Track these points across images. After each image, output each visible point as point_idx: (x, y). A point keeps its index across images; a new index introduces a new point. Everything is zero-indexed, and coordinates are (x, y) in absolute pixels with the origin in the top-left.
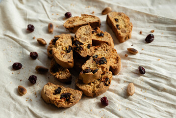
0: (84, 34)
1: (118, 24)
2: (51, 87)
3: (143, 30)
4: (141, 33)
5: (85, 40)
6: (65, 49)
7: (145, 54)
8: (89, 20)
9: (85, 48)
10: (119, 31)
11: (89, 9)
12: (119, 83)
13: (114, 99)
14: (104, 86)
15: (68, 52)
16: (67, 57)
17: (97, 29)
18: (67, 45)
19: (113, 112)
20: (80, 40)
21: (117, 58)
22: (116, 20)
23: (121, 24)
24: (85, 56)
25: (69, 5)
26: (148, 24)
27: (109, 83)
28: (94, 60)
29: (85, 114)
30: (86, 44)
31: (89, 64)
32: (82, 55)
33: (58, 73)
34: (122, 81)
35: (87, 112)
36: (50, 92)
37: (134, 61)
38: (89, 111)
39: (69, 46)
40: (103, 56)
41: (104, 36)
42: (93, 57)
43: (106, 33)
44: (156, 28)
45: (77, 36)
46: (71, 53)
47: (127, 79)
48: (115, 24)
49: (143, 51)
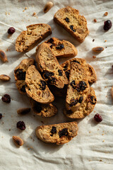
0: (48, 60)
1: (70, 24)
2: (45, 130)
3: (95, 16)
4: (95, 21)
5: (52, 67)
6: (38, 87)
7: (110, 46)
8: (39, 32)
9: (57, 77)
10: (76, 33)
11: (28, 11)
12: (100, 91)
13: (105, 111)
14: (92, 106)
15: (43, 89)
16: (45, 96)
17: (53, 41)
18: (38, 81)
19: (109, 124)
20: (48, 69)
21: (90, 68)
22: (67, 20)
23: (74, 22)
24: (62, 87)
25: (4, 15)
26: (97, 7)
27: (95, 100)
28: (74, 88)
29: (87, 138)
30: (56, 71)
31: (71, 95)
32: (59, 87)
33: (43, 112)
34: (103, 88)
35: (87, 136)
36: (47, 136)
37: (104, 60)
38: (88, 134)
39: (41, 81)
40: (80, 80)
41: (65, 47)
42: (71, 85)
43: (64, 42)
44: (108, 7)
45: (43, 66)
46: (47, 89)
47: (106, 83)
48: (68, 26)
49: (107, 44)
